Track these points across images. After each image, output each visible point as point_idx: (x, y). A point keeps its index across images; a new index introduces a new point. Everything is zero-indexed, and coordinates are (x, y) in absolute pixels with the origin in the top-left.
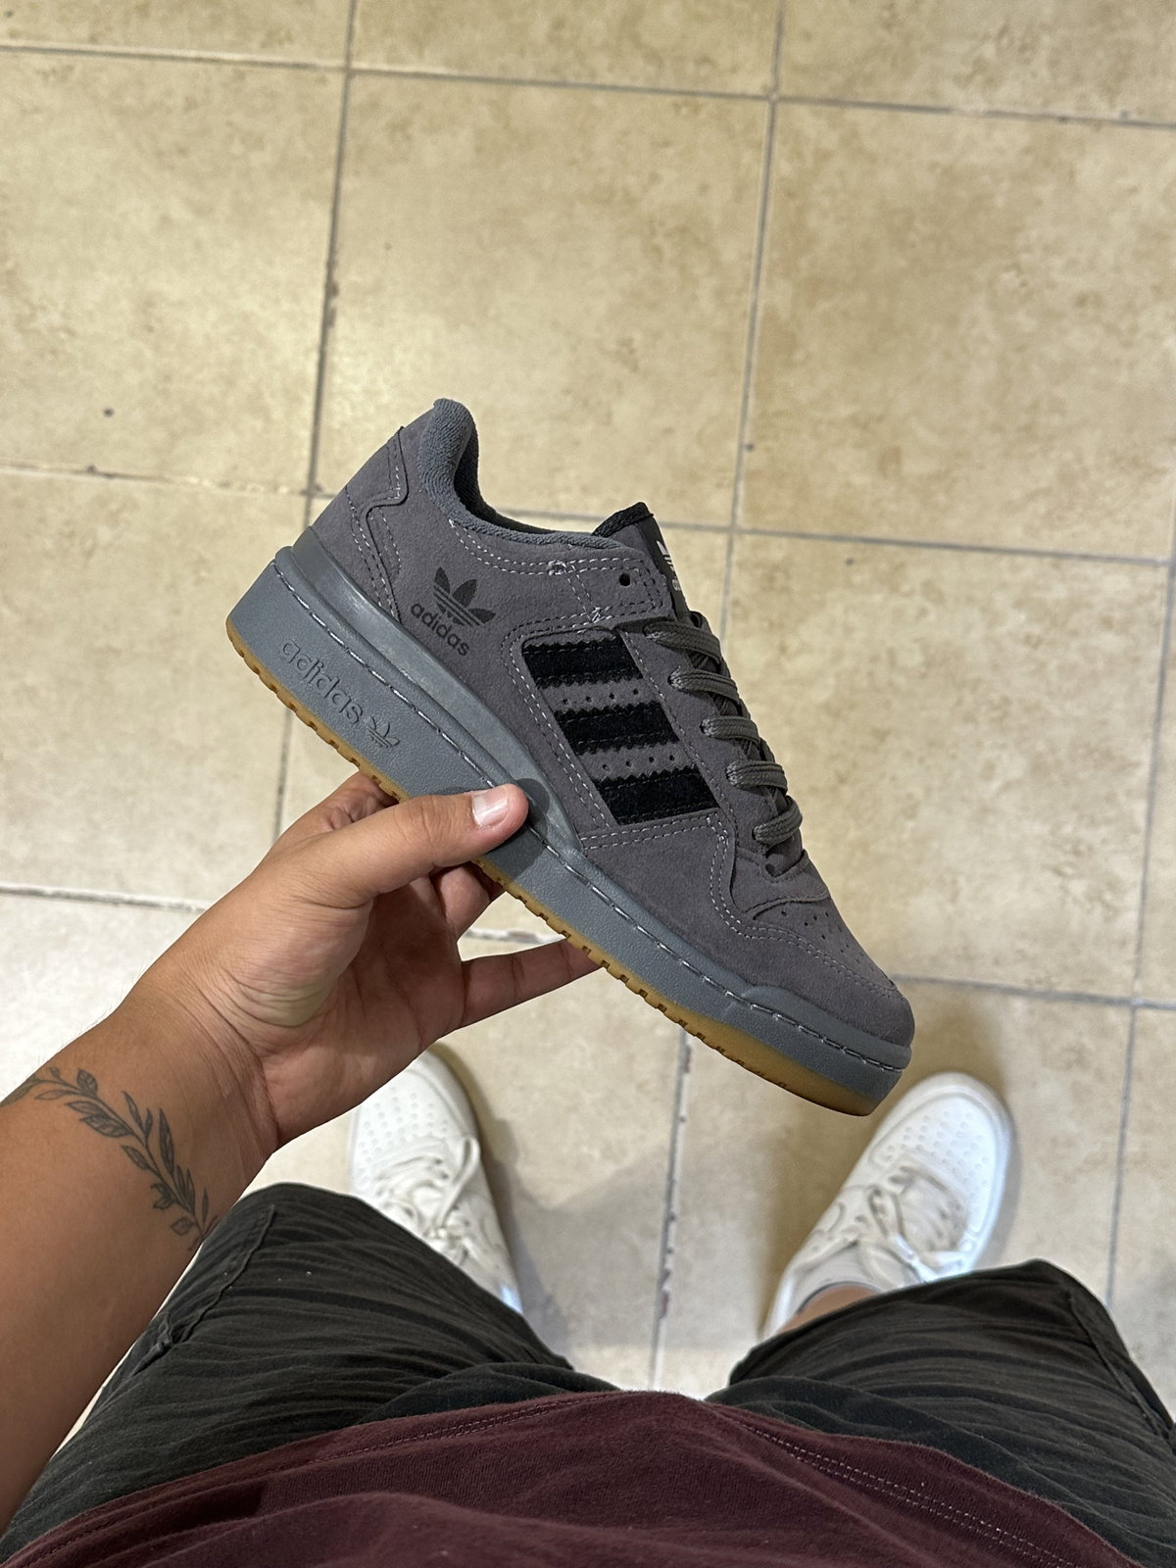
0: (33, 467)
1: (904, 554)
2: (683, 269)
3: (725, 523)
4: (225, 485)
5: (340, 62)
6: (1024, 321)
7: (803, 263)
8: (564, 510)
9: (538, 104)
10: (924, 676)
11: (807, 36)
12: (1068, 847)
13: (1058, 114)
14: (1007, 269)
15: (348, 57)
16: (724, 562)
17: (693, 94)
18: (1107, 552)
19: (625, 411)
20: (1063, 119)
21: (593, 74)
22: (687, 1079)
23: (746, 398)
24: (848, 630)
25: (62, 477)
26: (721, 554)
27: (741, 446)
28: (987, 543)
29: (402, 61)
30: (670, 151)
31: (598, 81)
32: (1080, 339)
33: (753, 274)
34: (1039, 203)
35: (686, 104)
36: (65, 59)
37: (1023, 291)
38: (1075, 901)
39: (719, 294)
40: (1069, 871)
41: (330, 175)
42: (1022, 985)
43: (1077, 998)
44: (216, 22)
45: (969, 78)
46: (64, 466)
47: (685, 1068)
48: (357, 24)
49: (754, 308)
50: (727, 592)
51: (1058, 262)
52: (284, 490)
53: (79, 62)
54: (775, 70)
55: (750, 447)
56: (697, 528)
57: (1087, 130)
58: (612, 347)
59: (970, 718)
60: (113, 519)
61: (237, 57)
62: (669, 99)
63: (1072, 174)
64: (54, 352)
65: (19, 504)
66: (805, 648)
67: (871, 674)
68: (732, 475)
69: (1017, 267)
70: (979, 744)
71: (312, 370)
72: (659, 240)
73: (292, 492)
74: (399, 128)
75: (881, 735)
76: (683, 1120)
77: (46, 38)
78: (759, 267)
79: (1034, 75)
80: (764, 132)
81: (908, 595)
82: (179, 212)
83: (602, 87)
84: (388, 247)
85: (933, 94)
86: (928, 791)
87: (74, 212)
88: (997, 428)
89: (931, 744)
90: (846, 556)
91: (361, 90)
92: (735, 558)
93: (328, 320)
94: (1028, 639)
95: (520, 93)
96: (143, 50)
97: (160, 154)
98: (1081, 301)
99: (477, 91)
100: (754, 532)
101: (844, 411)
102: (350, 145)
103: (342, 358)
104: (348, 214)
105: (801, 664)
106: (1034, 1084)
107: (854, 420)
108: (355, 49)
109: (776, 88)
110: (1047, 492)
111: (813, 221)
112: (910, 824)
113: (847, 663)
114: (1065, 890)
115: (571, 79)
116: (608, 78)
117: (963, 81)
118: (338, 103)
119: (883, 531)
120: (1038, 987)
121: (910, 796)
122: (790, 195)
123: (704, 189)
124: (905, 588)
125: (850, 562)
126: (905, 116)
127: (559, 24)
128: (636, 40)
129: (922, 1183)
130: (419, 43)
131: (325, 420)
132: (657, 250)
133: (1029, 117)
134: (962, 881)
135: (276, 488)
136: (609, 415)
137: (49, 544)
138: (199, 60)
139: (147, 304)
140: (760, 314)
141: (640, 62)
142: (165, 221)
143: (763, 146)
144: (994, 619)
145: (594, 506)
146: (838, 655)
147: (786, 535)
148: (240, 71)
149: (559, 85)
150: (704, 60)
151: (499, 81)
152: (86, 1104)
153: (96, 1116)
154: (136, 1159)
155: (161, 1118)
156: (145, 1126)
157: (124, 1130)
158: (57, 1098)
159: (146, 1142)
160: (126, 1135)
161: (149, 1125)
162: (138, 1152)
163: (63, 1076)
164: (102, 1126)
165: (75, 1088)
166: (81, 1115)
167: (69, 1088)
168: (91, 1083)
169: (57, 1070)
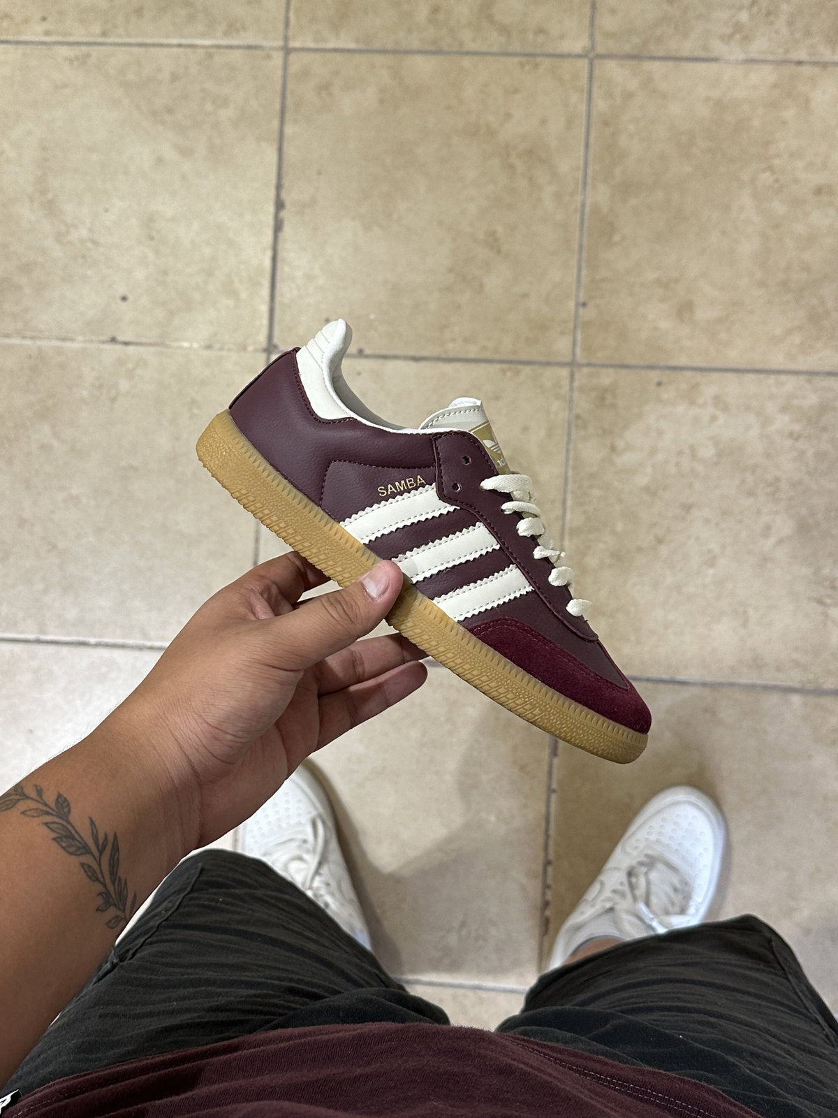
0: (72, 340)
1: (698, 377)
2: (531, 179)
3: (568, 359)
4: (209, 347)
5: (280, 43)
6: (779, 207)
7: (618, 171)
8: (452, 355)
9: (424, 66)
10: (716, 464)
11: (613, 11)
12: (827, 584)
13: (797, 60)
14: (764, 170)
15: (286, 39)
16: (568, 388)
17: (534, 55)
19: (494, 282)
20: (800, 63)
21: (461, 44)
22: (556, 761)
23: (579, 270)
24: (660, 433)
25: (93, 346)
26: (566, 382)
27: (577, 305)
28: (759, 366)
29: (325, 41)
30: (518, 97)
31: (465, 49)
32: (819, 218)
33: (580, 181)
34: (784, 123)
35: (528, 62)
36: (84, 49)
37: (776, 186)
38: (834, 622)
39: (558, 196)
40: (828, 601)
41: (275, 124)
42: (797, 685)
44: (191, 18)
45: (731, 36)
46: (94, 338)
47: (555, 754)
48: (292, 15)
49: (583, 206)
50: (570, 409)
51: (800, 164)
52: (250, 348)
53: (95, 52)
54: (592, 36)
55: (584, 305)
56: (548, 364)
57: (816, 70)
58: (482, 237)
59: (751, 493)
60: (130, 375)
61: (207, 42)
62: (516, 60)
63: (807, 101)
64: (83, 257)
65: (62, 366)
66: (629, 448)
67: (678, 464)
68: (571, 325)
69: (771, 169)
70: (759, 512)
71: (267, 263)
72: (513, 160)
73: (256, 351)
74: (325, 88)
75: (687, 508)
76: (554, 791)
77: (70, 34)
78: (585, 176)
79: (777, 32)
80: (584, 81)
81: (703, 406)
82: (169, 154)
83: (468, 53)
84: (319, 173)
85: (705, 48)
86: (723, 547)
87: (95, 157)
88: (762, 284)
89: (724, 513)
90: (656, 380)
91: (296, 62)
92: (576, 384)
93: (278, 227)
94: (791, 435)
95: (410, 60)
96: (140, 40)
97: (154, 113)
98: (819, 191)
99: (379, 60)
100: (589, 365)
101: (651, 276)
102: (290, 101)
103: (289, 252)
104: (290, 150)
105: (627, 459)
106: (810, 757)
107: (658, 282)
108: (290, 33)
109: (593, 48)
110: (800, 328)
111: (623, 141)
112: (711, 571)
113: (660, 457)
114: (826, 615)
115: (446, 48)
116: (471, 46)
117: (726, 39)
118: (280, 73)
119: (682, 361)
120: (808, 686)
121: (710, 551)
122: (606, 124)
123: (544, 122)
124: (701, 401)
125: (659, 384)
126: (687, 65)
127: (435, 10)
128: (491, 19)
129: (660, 866)
130: (336, 27)
131: (278, 299)
132: (512, 167)
133: (774, 62)
134: (751, 612)
135: (244, 348)
136: (481, 285)
137: (85, 394)
138: (180, 46)
139: (149, 221)
140: (587, 210)
141: (494, 34)
142: (160, 161)
143: (585, 91)
144: (765, 421)
145: (473, 351)
146: (653, 451)
147: (612, 366)
148: (210, 52)
149: (438, 52)
150: (540, 31)
151: (395, 52)
152: (59, 826)
153: (66, 837)
154: (90, 874)
155: (114, 841)
156: (100, 847)
157: (85, 850)
158: (38, 816)
159: (100, 860)
160: (85, 854)
161: (104, 846)
162: (91, 867)
163: (45, 798)
164: (70, 846)
165: (53, 810)
166: (54, 835)
167: (48, 809)
168: (66, 807)
169: (41, 790)
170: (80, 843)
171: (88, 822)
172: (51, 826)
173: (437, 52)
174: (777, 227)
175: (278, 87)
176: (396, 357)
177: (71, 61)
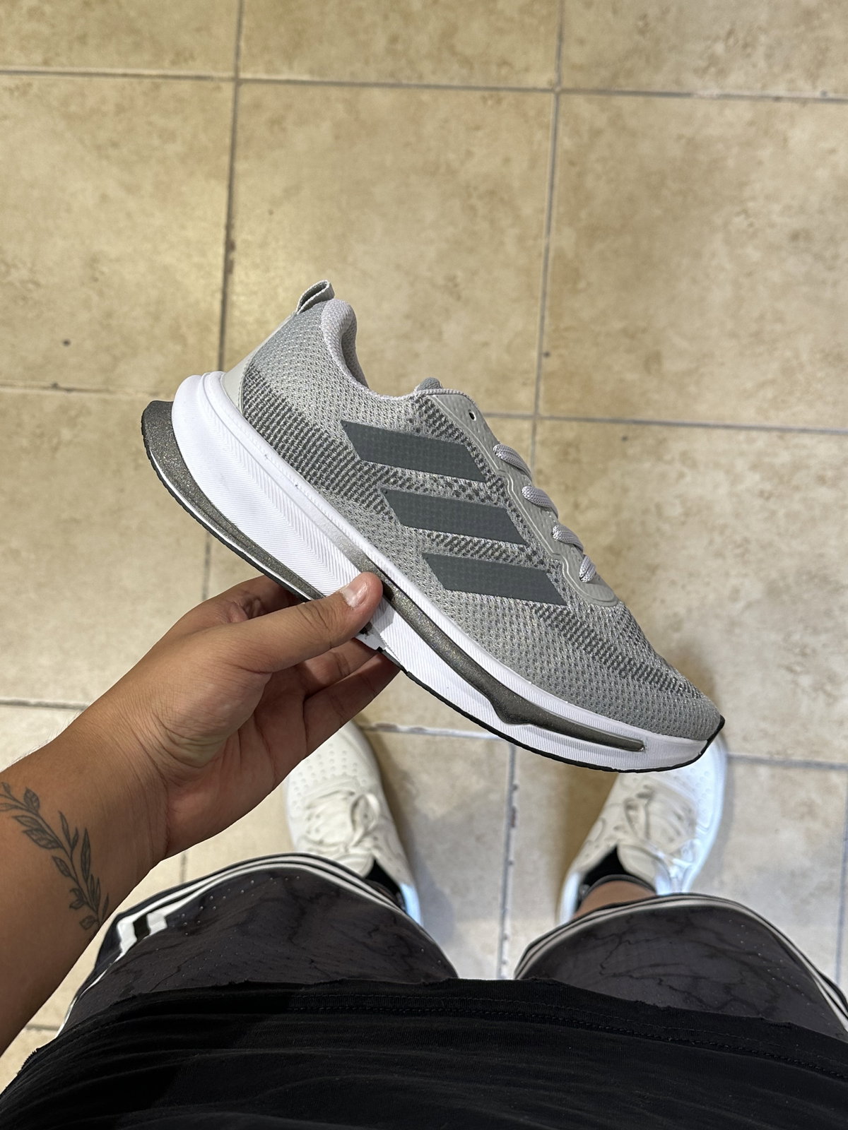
0: (12, 386)
1: (665, 432)
2: (492, 222)
3: (530, 412)
4: (155, 394)
5: (231, 74)
9: (381, 100)
10: (683, 523)
11: (581, 42)
12: (797, 650)
13: (775, 96)
14: (738, 214)
15: (237, 70)
16: (530, 441)
17: (497, 89)
18: (821, 427)
19: (453, 330)
20: (778, 99)
21: (421, 77)
22: (514, 832)
23: (543, 318)
24: (625, 490)
25: (33, 393)
26: (527, 436)
27: (540, 355)
28: (728, 422)
29: (277, 72)
30: (480, 134)
31: (425, 82)
32: (795, 266)
33: (545, 224)
34: (760, 163)
35: (491, 96)
36: (25, 78)
37: (751, 230)
38: (804, 691)
39: (521, 239)
40: (798, 669)
41: (226, 159)
42: (765, 756)
43: (807, 765)
44: (137, 46)
45: (705, 70)
46: (34, 383)
47: (512, 824)
48: (243, 44)
49: (547, 250)
51: (776, 208)
53: (37, 81)
54: (558, 69)
55: (547, 355)
56: (508, 416)
57: (796, 107)
58: (440, 281)
59: (719, 555)
60: (72, 423)
61: (154, 72)
62: (478, 94)
63: (785, 140)
64: (24, 299)
65: (3, 413)
66: (593, 505)
67: (643, 523)
68: (534, 376)
69: (745, 212)
70: (727, 574)
71: (217, 307)
72: (474, 201)
74: (276, 123)
75: (653, 569)
76: (511, 863)
77: (10, 63)
78: (550, 219)
79: (754, 66)
80: (551, 117)
81: (670, 462)
82: (114, 191)
83: (428, 87)
84: (271, 213)
85: (678, 82)
86: (691, 609)
88: (733, 335)
89: (691, 575)
90: (621, 435)
91: (247, 95)
92: (538, 438)
93: (228, 268)
94: (761, 494)
95: (367, 94)
96: (83, 69)
97: (99, 148)
98: (795, 237)
99: (334, 92)
100: (551, 418)
101: (617, 325)
102: (241, 137)
103: (239, 297)
104: (241, 189)
105: (590, 517)
106: (777, 831)
107: (625, 332)
108: (241, 64)
109: (559, 82)
110: (773, 382)
111: (590, 182)
113: (626, 515)
114: (796, 683)
115: (405, 82)
116: (431, 79)
117: (701, 72)
118: (230, 105)
119: (649, 414)
120: (776, 757)
121: (675, 615)
122: (572, 163)
123: (507, 161)
124: (668, 457)
125: (625, 439)
126: (658, 100)
127: (394, 39)
128: (452, 51)
130: (289, 58)
131: (227, 345)
132: (473, 208)
133: (751, 98)
136: (440, 333)
137: (25, 442)
138: (125, 75)
139: (93, 261)
140: (551, 254)
141: (456, 66)
142: (104, 198)
143: (551, 127)
144: (735, 479)
146: (618, 509)
147: (576, 419)
148: (156, 83)
149: (396, 86)
150: (504, 63)
151: (351, 85)
152: (29, 819)
153: (36, 830)
155: (85, 836)
156: (71, 842)
157: (56, 844)
158: (7, 810)
159: (72, 854)
160: (58, 847)
161: (76, 841)
162: (64, 862)
163: (13, 793)
164: (41, 839)
165: (22, 804)
166: (24, 828)
167: (17, 804)
168: (35, 801)
169: (9, 786)
170: (51, 836)
171: (59, 815)
172: (23, 820)
173: (394, 85)
174: (750, 274)
175: (228, 121)
177: (10, 91)
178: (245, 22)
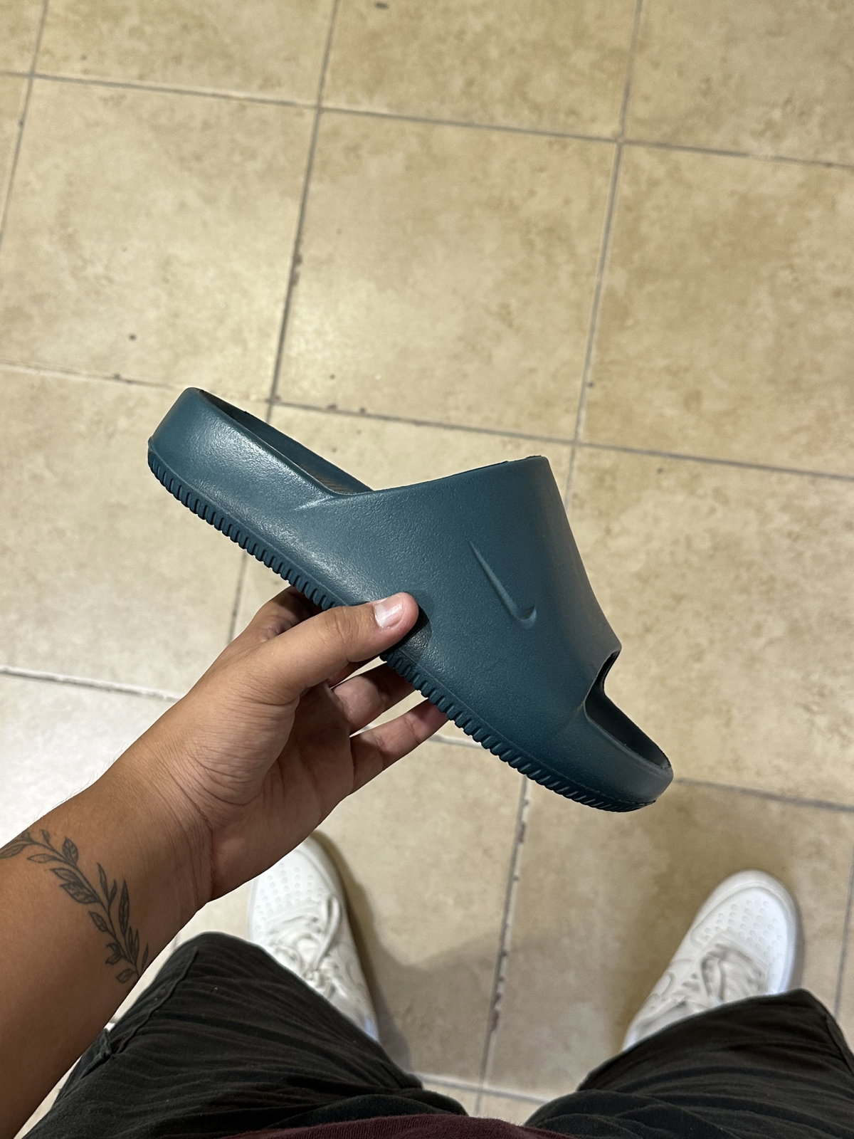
0: (75, 373)
1: (699, 468)
2: (549, 257)
3: (570, 437)
5: (313, 102)
6: (796, 306)
7: (636, 256)
8: (454, 422)
9: (452, 137)
10: (711, 557)
11: (646, 99)
12: (815, 690)
13: (826, 161)
14: (784, 268)
15: (320, 98)
16: (568, 466)
17: (563, 136)
19: (502, 354)
20: (829, 165)
21: (492, 118)
22: (521, 847)
23: (589, 350)
24: (657, 520)
25: (95, 382)
26: (565, 460)
27: (584, 384)
28: (762, 462)
29: (358, 103)
30: (544, 175)
31: (496, 124)
32: (836, 320)
33: (598, 263)
34: (808, 223)
35: (558, 142)
36: (120, 90)
37: (795, 285)
38: (819, 731)
39: (574, 275)
40: (815, 708)
41: (301, 180)
42: (777, 793)
43: (818, 805)
44: (228, 70)
45: (762, 133)
46: (98, 373)
47: (520, 838)
48: (328, 76)
49: (599, 287)
50: (568, 487)
51: (821, 265)
52: (253, 397)
53: (130, 93)
54: (623, 122)
55: (591, 385)
56: (550, 440)
57: (845, 174)
58: (494, 308)
59: (745, 590)
60: (130, 413)
61: (241, 94)
62: (545, 139)
63: (834, 204)
64: (97, 293)
65: (64, 398)
66: (624, 532)
67: (672, 554)
68: (576, 404)
69: (791, 267)
70: (751, 610)
71: (279, 315)
72: (533, 236)
73: (258, 400)
74: (353, 150)
75: (679, 599)
76: (516, 879)
77: (108, 75)
78: (603, 258)
79: (809, 133)
80: (611, 165)
81: (702, 497)
82: (193, 200)
83: (498, 128)
84: (339, 232)
85: (735, 142)
86: (712, 642)
87: (118, 196)
88: (772, 381)
89: (715, 607)
90: (657, 467)
91: (327, 122)
92: (576, 463)
93: (293, 281)
94: (790, 535)
95: (440, 130)
96: (176, 87)
97: (182, 159)
98: (837, 293)
99: (409, 127)
100: (591, 445)
101: (661, 363)
102: (317, 160)
103: (301, 307)
104: (312, 207)
105: (621, 543)
107: (668, 370)
108: (325, 92)
109: (623, 133)
110: (808, 428)
111: (644, 228)
112: (697, 666)
113: (655, 544)
114: (811, 722)
115: (477, 122)
116: (502, 122)
117: (758, 135)
118: (310, 131)
119: (685, 449)
120: (788, 795)
121: (698, 645)
122: (629, 209)
123: (567, 202)
124: (700, 492)
125: (660, 471)
126: (715, 157)
127: (470, 83)
128: (524, 96)
129: (733, 956)
130: (370, 92)
131: (286, 352)
132: (531, 244)
133: (804, 162)
134: (734, 711)
135: (247, 396)
136: (490, 357)
137: (83, 428)
138: (214, 95)
139: (166, 263)
140: (603, 292)
141: (526, 112)
142: (183, 206)
143: (611, 175)
144: (765, 518)
145: (475, 421)
146: (648, 538)
147: (614, 448)
148: (243, 105)
149: (468, 126)
150: (572, 112)
151: (426, 121)
152: (67, 872)
153: (74, 884)
154: (99, 924)
155: (123, 890)
156: (109, 895)
157: (94, 898)
158: (45, 862)
159: (109, 909)
160: (94, 902)
161: (114, 895)
162: (100, 916)
163: (52, 842)
164: (78, 893)
165: (61, 856)
166: (62, 882)
167: (56, 856)
168: (74, 852)
169: (48, 834)
170: (88, 890)
171: (97, 869)
172: (61, 872)
173: (467, 124)
175: (307, 145)
176: (397, 419)
177: (105, 100)
178: (332, 57)
